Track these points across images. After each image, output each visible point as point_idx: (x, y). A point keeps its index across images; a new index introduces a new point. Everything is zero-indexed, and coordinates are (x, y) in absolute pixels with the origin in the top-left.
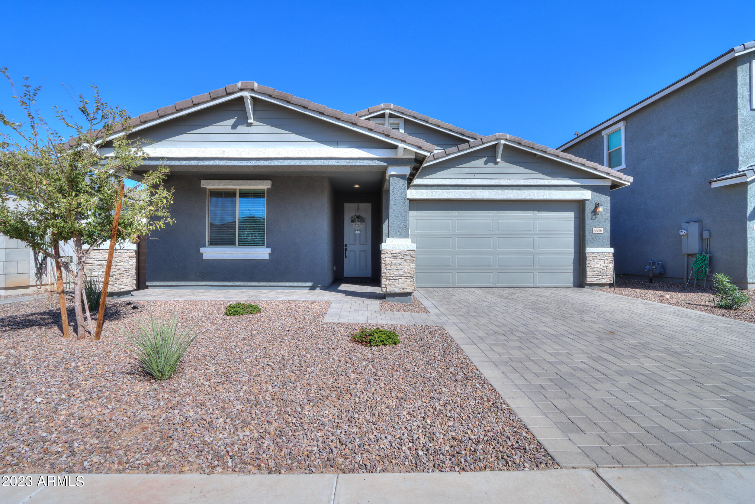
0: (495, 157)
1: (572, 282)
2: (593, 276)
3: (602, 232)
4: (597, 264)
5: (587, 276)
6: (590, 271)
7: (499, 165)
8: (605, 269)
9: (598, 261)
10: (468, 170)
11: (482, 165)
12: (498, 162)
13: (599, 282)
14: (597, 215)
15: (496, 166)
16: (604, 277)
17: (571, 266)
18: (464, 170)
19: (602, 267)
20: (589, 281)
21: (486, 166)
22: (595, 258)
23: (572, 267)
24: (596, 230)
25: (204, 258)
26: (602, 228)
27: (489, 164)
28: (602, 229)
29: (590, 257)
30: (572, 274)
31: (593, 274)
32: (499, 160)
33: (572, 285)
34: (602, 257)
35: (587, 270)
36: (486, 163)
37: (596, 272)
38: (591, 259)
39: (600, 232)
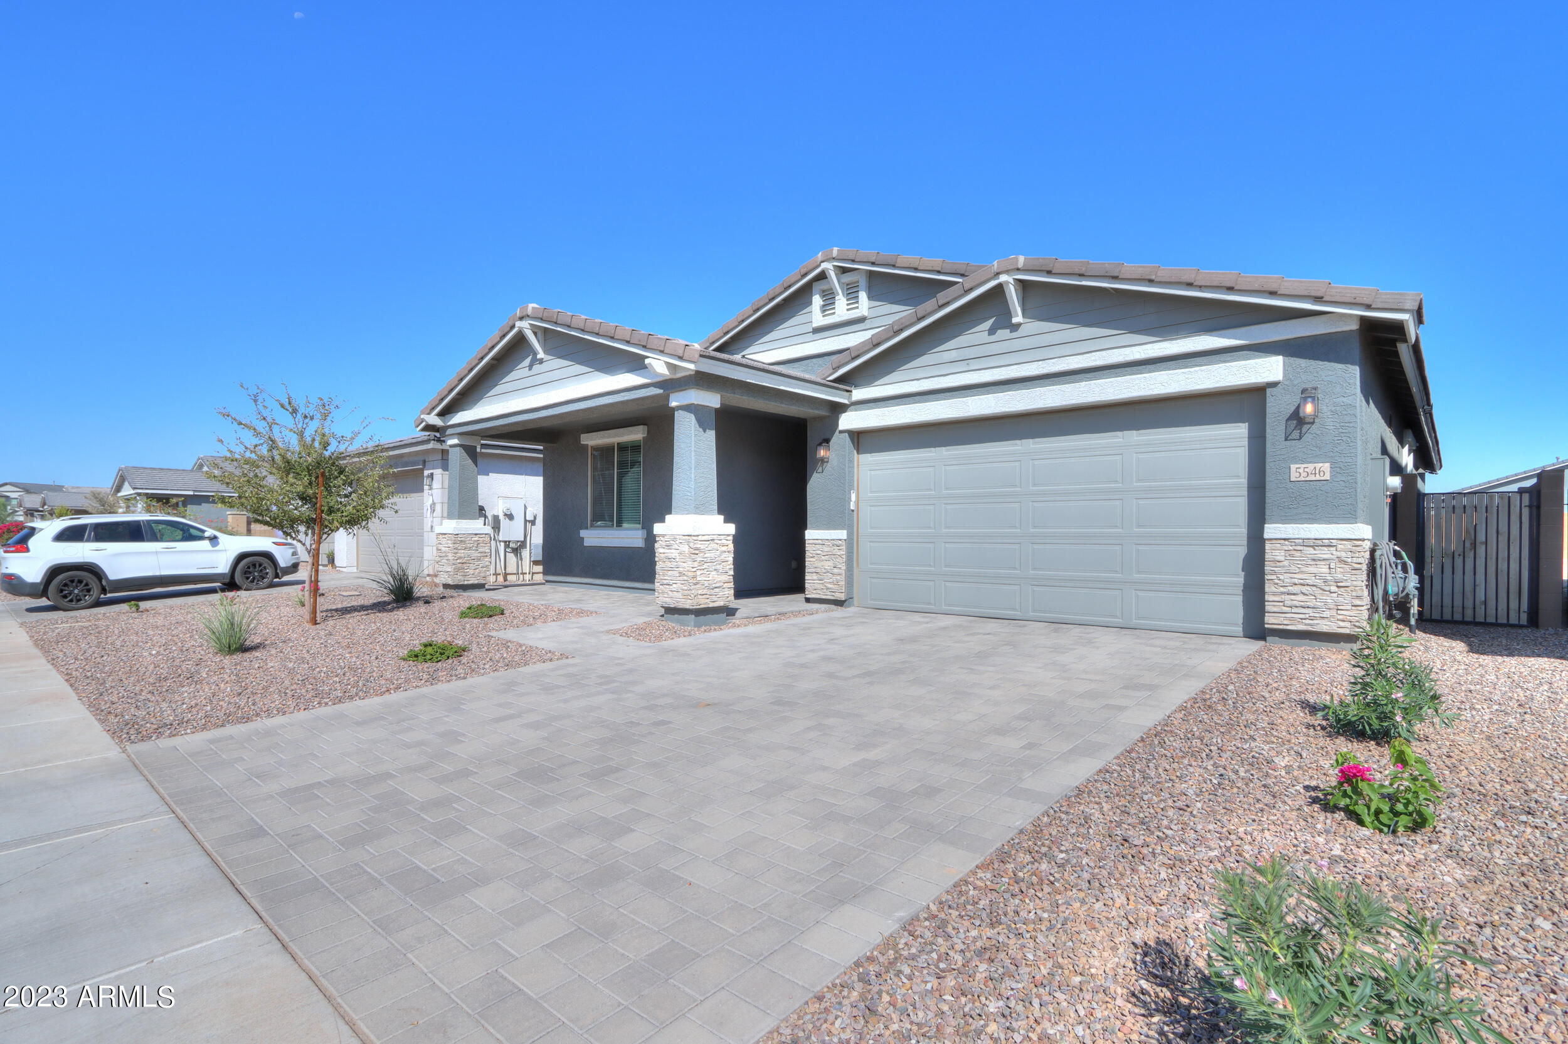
0: (1008, 313)
1: (1241, 621)
2: (1288, 609)
3: (1327, 477)
4: (1302, 572)
5: (1268, 608)
6: (1275, 594)
7: (1022, 331)
8: (1334, 589)
9: (1307, 565)
10: (953, 355)
11: (984, 337)
12: (1019, 325)
13: (1309, 628)
14: (1306, 427)
15: (1015, 335)
16: (1327, 614)
17: (1238, 575)
18: (947, 356)
19: (1319, 582)
20: (1272, 620)
21: (993, 338)
22: (1297, 554)
23: (1241, 580)
24: (1299, 471)
25: (585, 545)
26: (1327, 465)
27: (999, 331)
28: (1326, 467)
29: (1277, 553)
30: (1240, 599)
31: (1288, 603)
32: (1018, 319)
33: (1239, 630)
34: (1324, 553)
35: (1267, 589)
36: (992, 331)
37: (1301, 597)
38: (1282, 558)
39: (1318, 477)
